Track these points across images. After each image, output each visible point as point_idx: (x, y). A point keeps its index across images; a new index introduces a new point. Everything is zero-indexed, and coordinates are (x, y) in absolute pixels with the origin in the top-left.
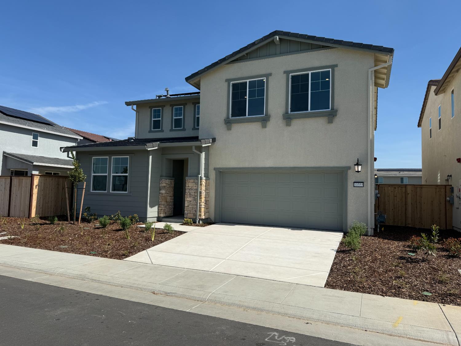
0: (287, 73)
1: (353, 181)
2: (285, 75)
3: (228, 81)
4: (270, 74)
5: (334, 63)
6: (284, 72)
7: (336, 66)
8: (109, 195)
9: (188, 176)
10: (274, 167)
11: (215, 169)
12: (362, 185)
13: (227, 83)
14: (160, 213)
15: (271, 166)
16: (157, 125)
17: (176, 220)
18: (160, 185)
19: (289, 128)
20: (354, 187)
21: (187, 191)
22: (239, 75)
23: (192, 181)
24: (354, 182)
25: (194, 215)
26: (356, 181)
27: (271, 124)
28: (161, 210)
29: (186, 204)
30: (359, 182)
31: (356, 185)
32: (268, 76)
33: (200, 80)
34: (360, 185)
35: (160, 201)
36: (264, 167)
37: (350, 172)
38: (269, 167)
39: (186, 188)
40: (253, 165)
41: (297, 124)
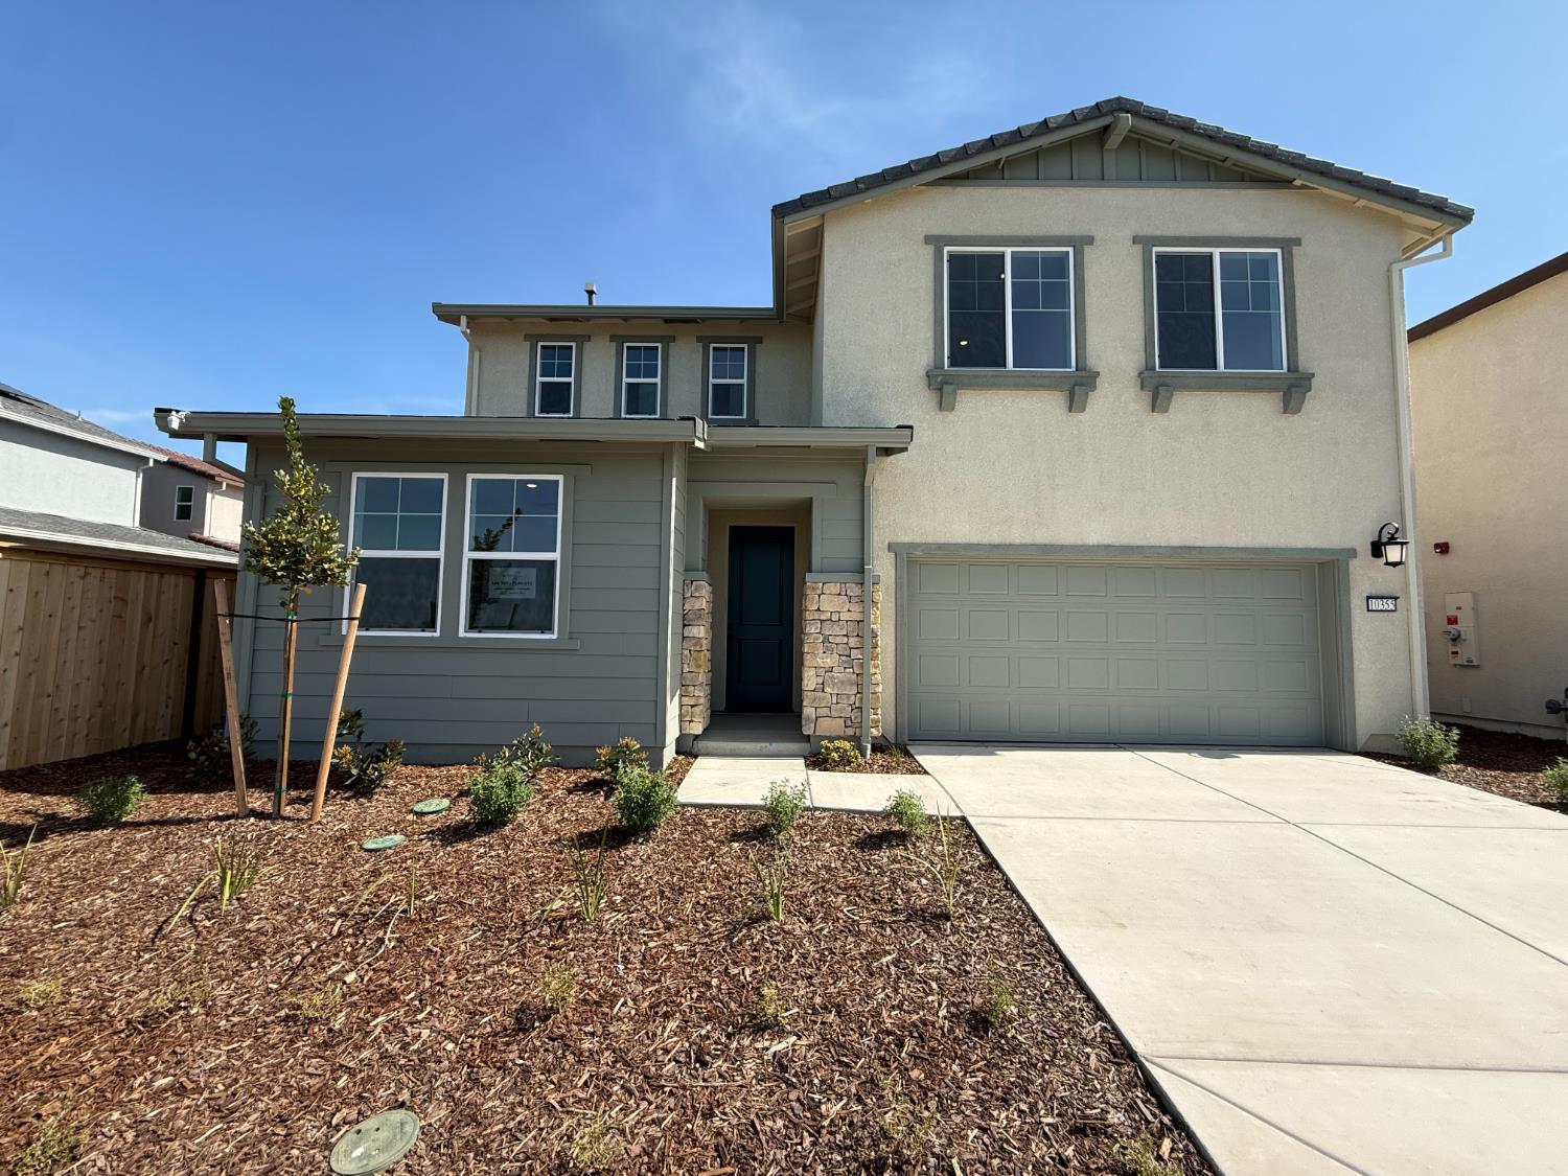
0: (1143, 242)
1: (1365, 595)
2: (1138, 249)
3: (936, 241)
4: (1090, 240)
5: (1290, 234)
6: (1134, 238)
7: (1298, 242)
8: (451, 647)
9: (814, 568)
10: (1117, 544)
11: (890, 547)
12: (1392, 607)
13: (930, 249)
14: (688, 719)
15: (1105, 542)
16: (556, 399)
17: (763, 745)
18: (687, 607)
19: (1160, 419)
20: (1368, 610)
21: (812, 628)
22: (975, 228)
23: (833, 588)
24: (1368, 598)
25: (849, 723)
26: (1374, 594)
27: (1100, 401)
28: (692, 706)
29: (810, 680)
30: (1382, 598)
31: (1375, 604)
32: (1081, 243)
33: (823, 225)
34: (1386, 607)
35: (686, 669)
36: (1079, 542)
37: (1356, 566)
38: (1098, 546)
39: (808, 616)
40: (1041, 537)
41: (1188, 406)
